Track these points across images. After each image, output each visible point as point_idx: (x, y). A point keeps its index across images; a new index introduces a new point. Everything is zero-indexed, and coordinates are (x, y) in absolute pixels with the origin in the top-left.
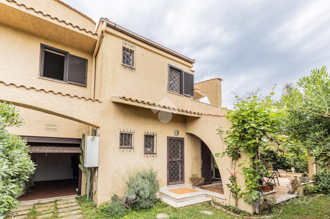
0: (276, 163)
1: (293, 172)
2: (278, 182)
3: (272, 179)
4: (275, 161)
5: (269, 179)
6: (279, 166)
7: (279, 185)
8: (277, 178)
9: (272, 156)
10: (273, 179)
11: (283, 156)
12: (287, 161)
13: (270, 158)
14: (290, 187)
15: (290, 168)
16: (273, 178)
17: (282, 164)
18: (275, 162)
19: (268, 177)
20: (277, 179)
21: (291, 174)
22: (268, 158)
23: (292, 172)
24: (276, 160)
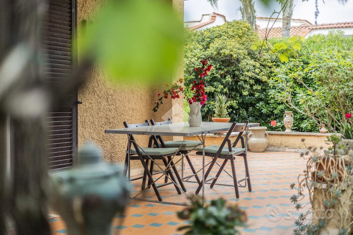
0: (239, 104)
1: (288, 131)
2: (248, 175)
3: (223, 160)
4: (235, 95)
5: (213, 162)
6: (245, 113)
7: (250, 190)
8: (244, 155)
9: (229, 79)
10: (229, 161)
11: (258, 77)
12: (273, 91)
13: (222, 84)
14: (305, 201)
15: (280, 117)
16: (228, 157)
17: (253, 105)
18: (234, 98)
19: (208, 154)
20: (242, 158)
21: (284, 138)
22: (215, 83)
23: (283, 128)
24: (237, 91)
